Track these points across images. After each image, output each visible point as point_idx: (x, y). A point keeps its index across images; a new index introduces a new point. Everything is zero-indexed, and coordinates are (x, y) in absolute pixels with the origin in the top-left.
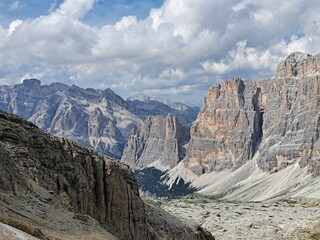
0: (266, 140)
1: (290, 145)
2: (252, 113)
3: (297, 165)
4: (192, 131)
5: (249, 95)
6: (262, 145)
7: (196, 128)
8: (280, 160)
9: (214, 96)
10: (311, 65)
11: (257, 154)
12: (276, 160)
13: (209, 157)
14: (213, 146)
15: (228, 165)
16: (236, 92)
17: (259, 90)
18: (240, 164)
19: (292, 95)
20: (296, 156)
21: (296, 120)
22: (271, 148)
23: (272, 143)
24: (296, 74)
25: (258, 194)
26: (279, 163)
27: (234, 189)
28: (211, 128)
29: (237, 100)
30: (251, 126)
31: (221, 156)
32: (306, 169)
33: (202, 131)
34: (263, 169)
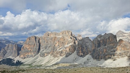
0: (41, 50)
1: (48, 51)
2: (38, 44)
3: (50, 55)
4: (22, 48)
5: (37, 40)
6: (40, 51)
7: (23, 47)
8: (46, 54)
9: (28, 40)
10: (52, 34)
11: (39, 53)
12: (44, 54)
13: (26, 55)
14: (28, 52)
15: (32, 56)
16: (34, 39)
17: (40, 39)
18: (35, 56)
19: (48, 40)
20: (49, 53)
21: (49, 46)
22: (43, 52)
23: (43, 51)
24: (48, 36)
25: (42, 63)
26: (45, 55)
27: (35, 62)
28: (27, 47)
29: (34, 41)
30: (38, 47)
31: (30, 54)
32: (52, 56)
33: (25, 48)
34: (41, 56)
